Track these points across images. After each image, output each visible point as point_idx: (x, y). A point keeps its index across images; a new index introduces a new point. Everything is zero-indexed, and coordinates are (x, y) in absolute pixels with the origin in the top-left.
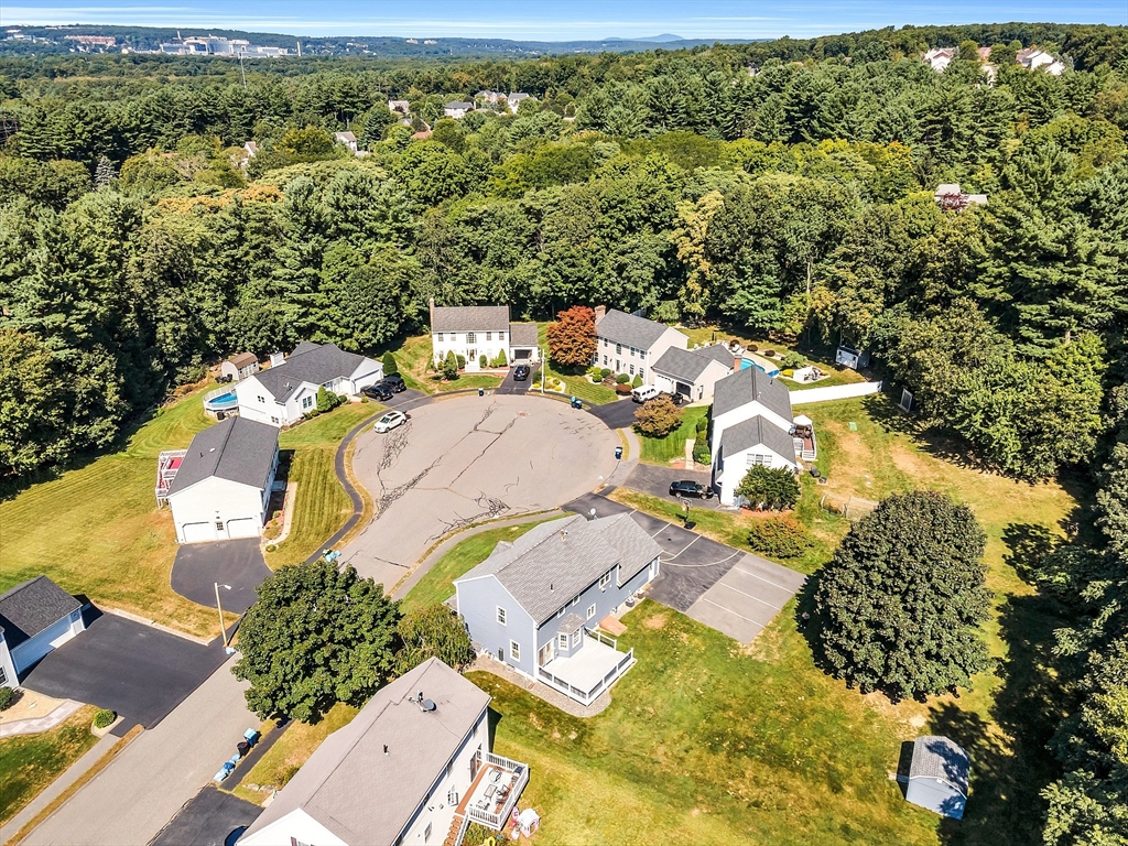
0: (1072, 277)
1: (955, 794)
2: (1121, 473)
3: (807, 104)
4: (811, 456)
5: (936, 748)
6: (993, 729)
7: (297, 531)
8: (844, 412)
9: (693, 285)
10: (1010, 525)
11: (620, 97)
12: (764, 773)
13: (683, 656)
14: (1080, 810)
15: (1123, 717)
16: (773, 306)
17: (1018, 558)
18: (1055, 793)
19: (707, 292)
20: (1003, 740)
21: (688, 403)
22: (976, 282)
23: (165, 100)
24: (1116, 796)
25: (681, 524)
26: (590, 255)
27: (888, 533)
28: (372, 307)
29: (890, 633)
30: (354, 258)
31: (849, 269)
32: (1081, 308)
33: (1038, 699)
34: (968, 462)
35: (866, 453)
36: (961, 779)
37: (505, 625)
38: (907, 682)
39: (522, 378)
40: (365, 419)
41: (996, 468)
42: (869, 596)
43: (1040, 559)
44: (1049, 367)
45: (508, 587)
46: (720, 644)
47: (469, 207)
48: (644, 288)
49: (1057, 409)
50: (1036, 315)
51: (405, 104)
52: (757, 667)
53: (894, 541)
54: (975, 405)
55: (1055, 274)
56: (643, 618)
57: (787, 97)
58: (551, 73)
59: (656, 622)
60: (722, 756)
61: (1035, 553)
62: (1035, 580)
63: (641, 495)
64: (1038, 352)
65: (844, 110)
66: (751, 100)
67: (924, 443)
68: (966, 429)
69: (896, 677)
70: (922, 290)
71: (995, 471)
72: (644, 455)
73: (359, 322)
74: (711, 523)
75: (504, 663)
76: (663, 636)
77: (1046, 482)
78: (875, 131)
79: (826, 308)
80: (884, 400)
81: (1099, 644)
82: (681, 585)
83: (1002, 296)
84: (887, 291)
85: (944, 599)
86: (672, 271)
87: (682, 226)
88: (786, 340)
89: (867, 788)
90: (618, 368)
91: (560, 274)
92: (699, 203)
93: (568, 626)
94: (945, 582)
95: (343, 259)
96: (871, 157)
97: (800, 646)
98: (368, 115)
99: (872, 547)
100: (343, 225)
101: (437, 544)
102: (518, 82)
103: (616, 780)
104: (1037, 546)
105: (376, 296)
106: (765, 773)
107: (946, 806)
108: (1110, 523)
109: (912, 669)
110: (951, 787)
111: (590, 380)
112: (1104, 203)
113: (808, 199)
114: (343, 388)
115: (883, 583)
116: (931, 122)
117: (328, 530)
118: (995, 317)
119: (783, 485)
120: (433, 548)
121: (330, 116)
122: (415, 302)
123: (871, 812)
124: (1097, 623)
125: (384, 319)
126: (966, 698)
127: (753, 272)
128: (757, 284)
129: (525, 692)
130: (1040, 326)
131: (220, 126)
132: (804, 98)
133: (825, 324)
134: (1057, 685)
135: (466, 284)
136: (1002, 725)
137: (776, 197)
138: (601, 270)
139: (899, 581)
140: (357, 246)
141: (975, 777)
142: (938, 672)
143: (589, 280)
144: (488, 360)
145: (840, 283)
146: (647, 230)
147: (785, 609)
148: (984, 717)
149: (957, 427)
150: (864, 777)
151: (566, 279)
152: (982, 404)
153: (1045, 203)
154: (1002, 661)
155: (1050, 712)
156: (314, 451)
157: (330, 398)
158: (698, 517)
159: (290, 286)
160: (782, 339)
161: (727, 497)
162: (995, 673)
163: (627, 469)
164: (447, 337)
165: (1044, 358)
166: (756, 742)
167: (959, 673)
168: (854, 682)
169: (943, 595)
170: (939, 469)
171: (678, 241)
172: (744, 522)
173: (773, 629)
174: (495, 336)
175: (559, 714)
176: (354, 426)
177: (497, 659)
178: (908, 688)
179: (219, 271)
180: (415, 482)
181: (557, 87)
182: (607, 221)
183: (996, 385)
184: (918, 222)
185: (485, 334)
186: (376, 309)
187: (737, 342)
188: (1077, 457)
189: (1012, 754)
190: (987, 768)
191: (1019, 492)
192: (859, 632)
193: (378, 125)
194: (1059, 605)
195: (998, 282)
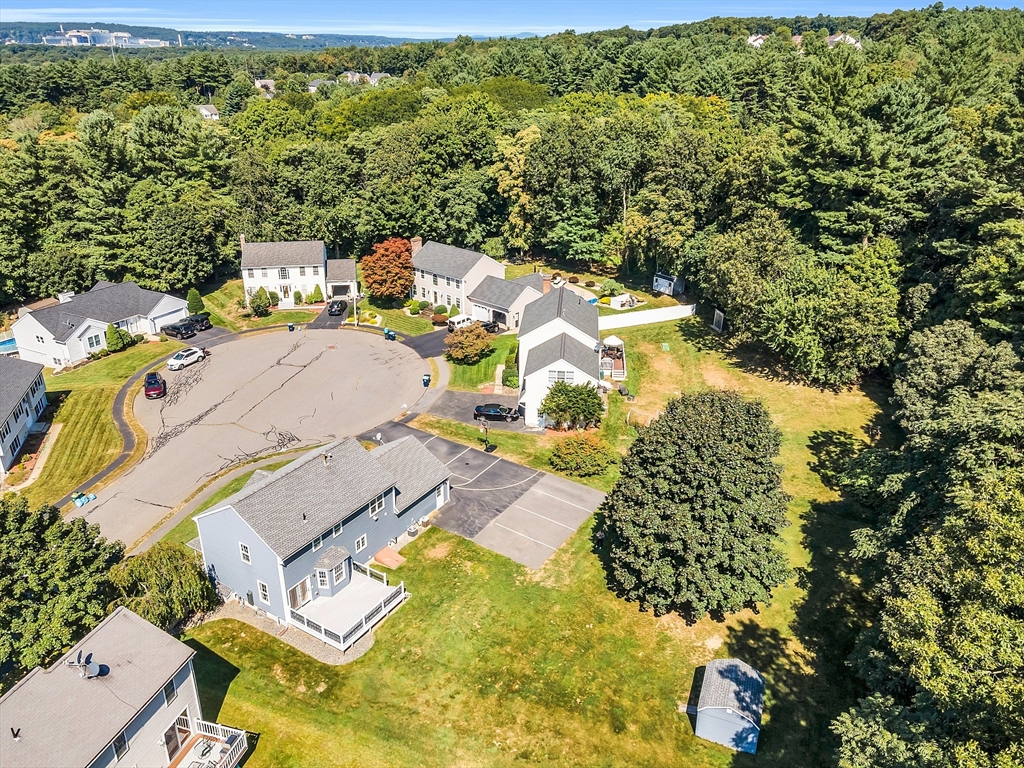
0: (866, 179)
1: (747, 725)
2: (917, 360)
3: (638, 72)
4: (622, 376)
5: (729, 673)
6: (794, 646)
7: (49, 473)
8: (658, 334)
9: (515, 219)
10: (815, 432)
11: (465, 65)
12: (537, 717)
13: (464, 587)
14: (878, 749)
15: (922, 626)
16: (592, 237)
17: (822, 464)
18: (847, 725)
19: (529, 226)
20: (803, 656)
21: (504, 331)
22: (777, 193)
23: (17, 72)
24: (922, 728)
25: (482, 448)
26: (411, 192)
27: (674, 433)
28: (180, 246)
29: (678, 546)
30: (160, 195)
31: (660, 193)
32: (877, 211)
33: (841, 610)
34: (776, 374)
35: (677, 371)
36: (754, 707)
37: (250, 563)
38: (700, 600)
39: (338, 312)
40: (160, 357)
41: (802, 379)
42: (656, 507)
43: (844, 464)
44: (848, 272)
45: (248, 520)
46: (506, 569)
47: (289, 147)
48: (468, 224)
49: (857, 314)
50: (835, 222)
51: (271, 83)
52: (544, 594)
53: (679, 442)
54: (779, 313)
55: (851, 177)
56: (426, 547)
57: (621, 66)
58: (411, 56)
59: (440, 552)
60: (493, 699)
61: (839, 458)
62: (837, 485)
63: (444, 421)
64: (837, 258)
65: (669, 71)
66: (590, 71)
67: (735, 360)
68: (771, 339)
69: (688, 595)
70: (729, 209)
71: (802, 382)
72: (453, 382)
73: (167, 262)
74: (513, 445)
75: (255, 608)
76: (444, 565)
77: (850, 389)
78: (696, 89)
79: (640, 233)
80: (698, 322)
81: (898, 543)
82: (473, 510)
83: (801, 204)
84: (696, 213)
85: (734, 504)
86: (494, 207)
87: (502, 161)
88: (607, 272)
89: (654, 724)
90: (436, 300)
91: (383, 212)
92: (517, 136)
93: (326, 561)
94: (735, 485)
95: (148, 196)
96: (691, 107)
97: (593, 567)
98: (229, 88)
99: (655, 451)
100: (150, 163)
101: (210, 481)
102: (380, 63)
103: (361, 738)
104: (842, 452)
105: (184, 234)
106: (540, 717)
107: (739, 739)
108: (908, 414)
109: (704, 585)
110: (743, 718)
111: (408, 313)
112: (895, 107)
113: (622, 130)
114: (140, 327)
115: (670, 491)
116: (748, 84)
117: (86, 472)
118: (797, 229)
119: (586, 401)
120: (205, 486)
121: (191, 90)
122: (232, 243)
123: (655, 753)
124: (896, 520)
125: (194, 258)
126: (766, 613)
127: (572, 204)
128: (576, 216)
129: (274, 640)
130: (838, 233)
131: (76, 98)
132: (635, 66)
133: (640, 250)
134: (860, 592)
135: (288, 224)
136: (802, 641)
137: (590, 128)
138: (424, 207)
139: (686, 488)
140: (168, 186)
141: (773, 702)
142: (733, 587)
143: (411, 217)
144: (304, 296)
145: (652, 206)
146: (469, 166)
147: (581, 530)
148: (785, 633)
149: (763, 338)
150: (652, 711)
151: (389, 216)
152: (785, 313)
153: (839, 109)
154: (805, 571)
155: (853, 623)
156: (92, 392)
157: (121, 337)
158: (501, 440)
159: (93, 227)
160: (603, 271)
161: (532, 418)
162: (797, 584)
163: (433, 396)
164: (257, 273)
165: (843, 264)
166: (533, 680)
167: (756, 587)
168: (646, 605)
169: (734, 500)
170: (748, 383)
171: (497, 175)
172: (547, 443)
173: (565, 551)
174: (309, 271)
175: (309, 662)
176: (146, 365)
177: (247, 603)
178: (700, 606)
179: (14, 212)
180: (200, 417)
181: (417, 68)
182: (427, 157)
183: (799, 293)
184: (725, 145)
185: (299, 269)
186: (185, 248)
187: (559, 275)
188: (877, 361)
189: (812, 672)
190: (787, 690)
191: (824, 400)
192: (647, 548)
193: (239, 98)
194: (861, 510)
195: (798, 191)
